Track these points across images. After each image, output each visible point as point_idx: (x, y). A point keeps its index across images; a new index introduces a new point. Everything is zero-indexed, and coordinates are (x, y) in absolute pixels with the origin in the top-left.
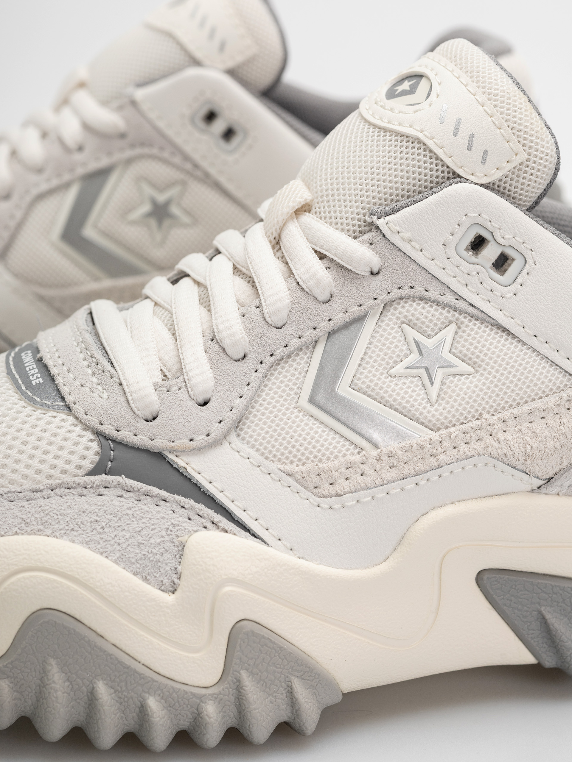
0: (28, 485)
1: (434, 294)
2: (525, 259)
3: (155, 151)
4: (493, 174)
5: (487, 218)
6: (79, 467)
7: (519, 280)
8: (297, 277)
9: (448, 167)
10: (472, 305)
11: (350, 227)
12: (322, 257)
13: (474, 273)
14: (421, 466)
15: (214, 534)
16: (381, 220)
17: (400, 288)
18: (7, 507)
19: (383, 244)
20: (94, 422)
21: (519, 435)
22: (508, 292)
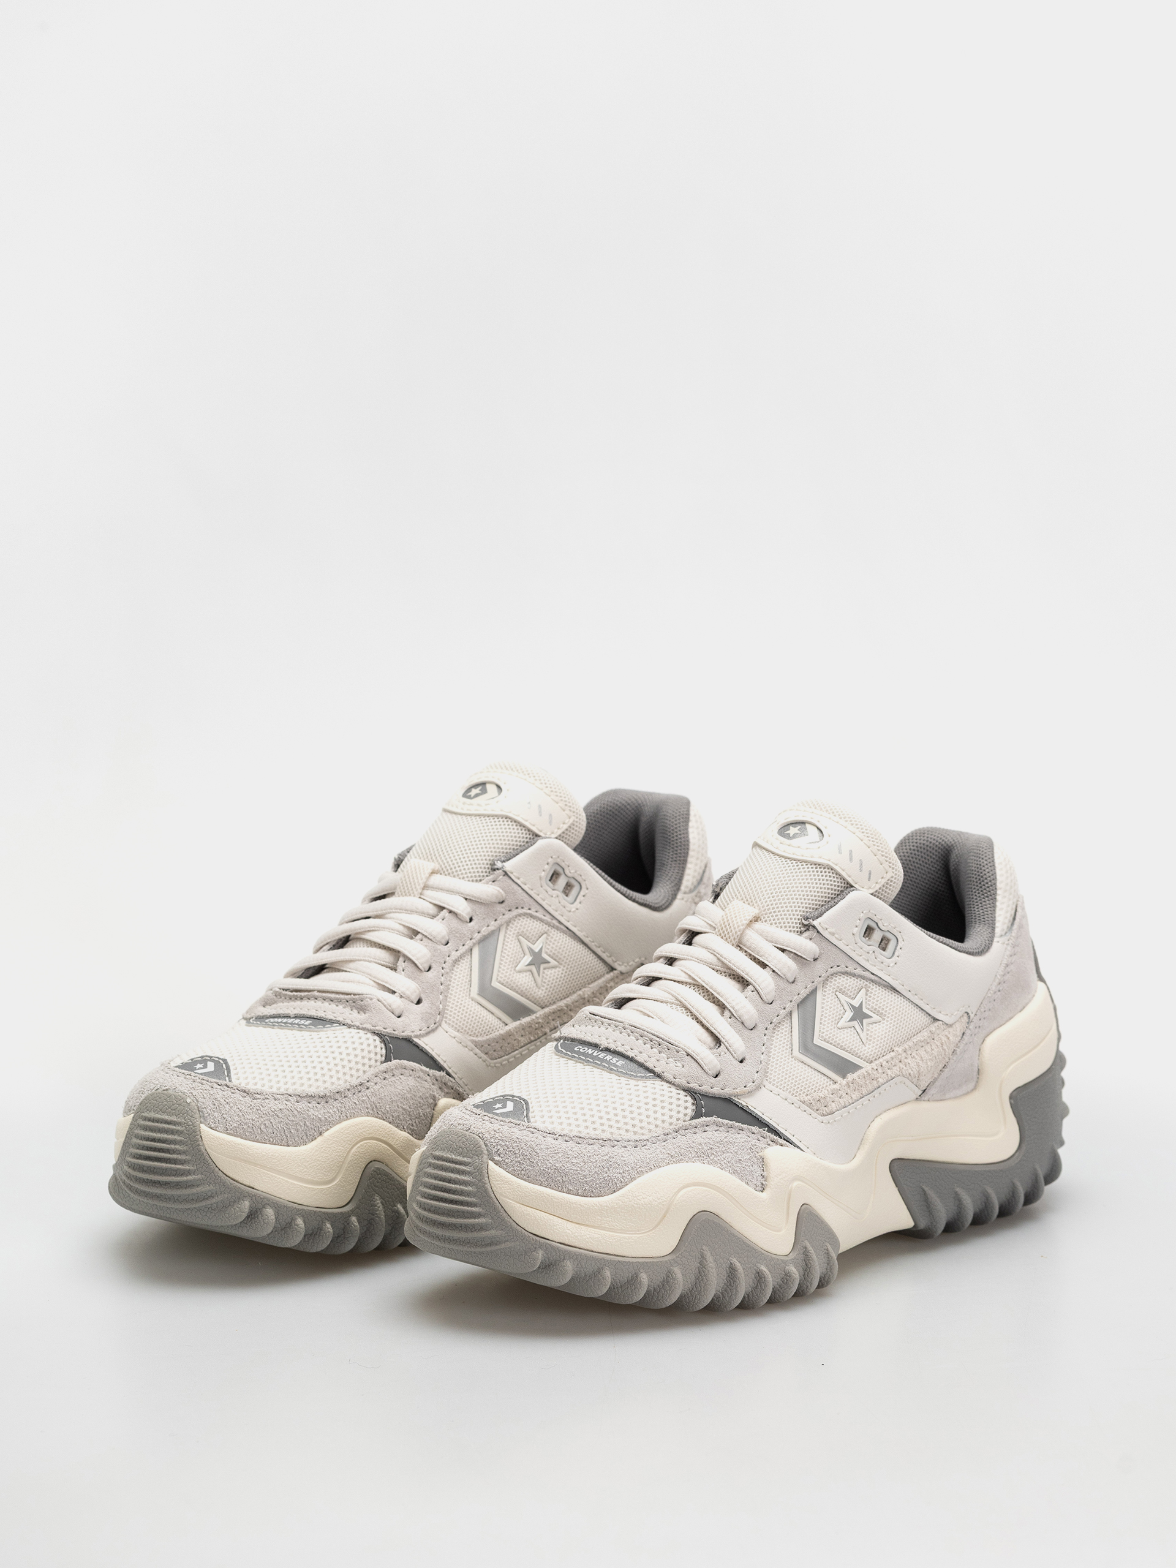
0: (660, 1131)
1: (850, 969)
2: (897, 939)
3: (525, 910)
4: (880, 882)
5: (873, 912)
6: (685, 1115)
7: (896, 954)
8: (772, 967)
9: (844, 880)
10: (873, 974)
11: (795, 929)
12: (783, 950)
13: (871, 952)
14: (870, 1088)
15: (776, 1148)
16: (815, 921)
17: (831, 968)
18: (655, 1148)
19: (818, 938)
20: (684, 1082)
21: (914, 1059)
22: (891, 962)
